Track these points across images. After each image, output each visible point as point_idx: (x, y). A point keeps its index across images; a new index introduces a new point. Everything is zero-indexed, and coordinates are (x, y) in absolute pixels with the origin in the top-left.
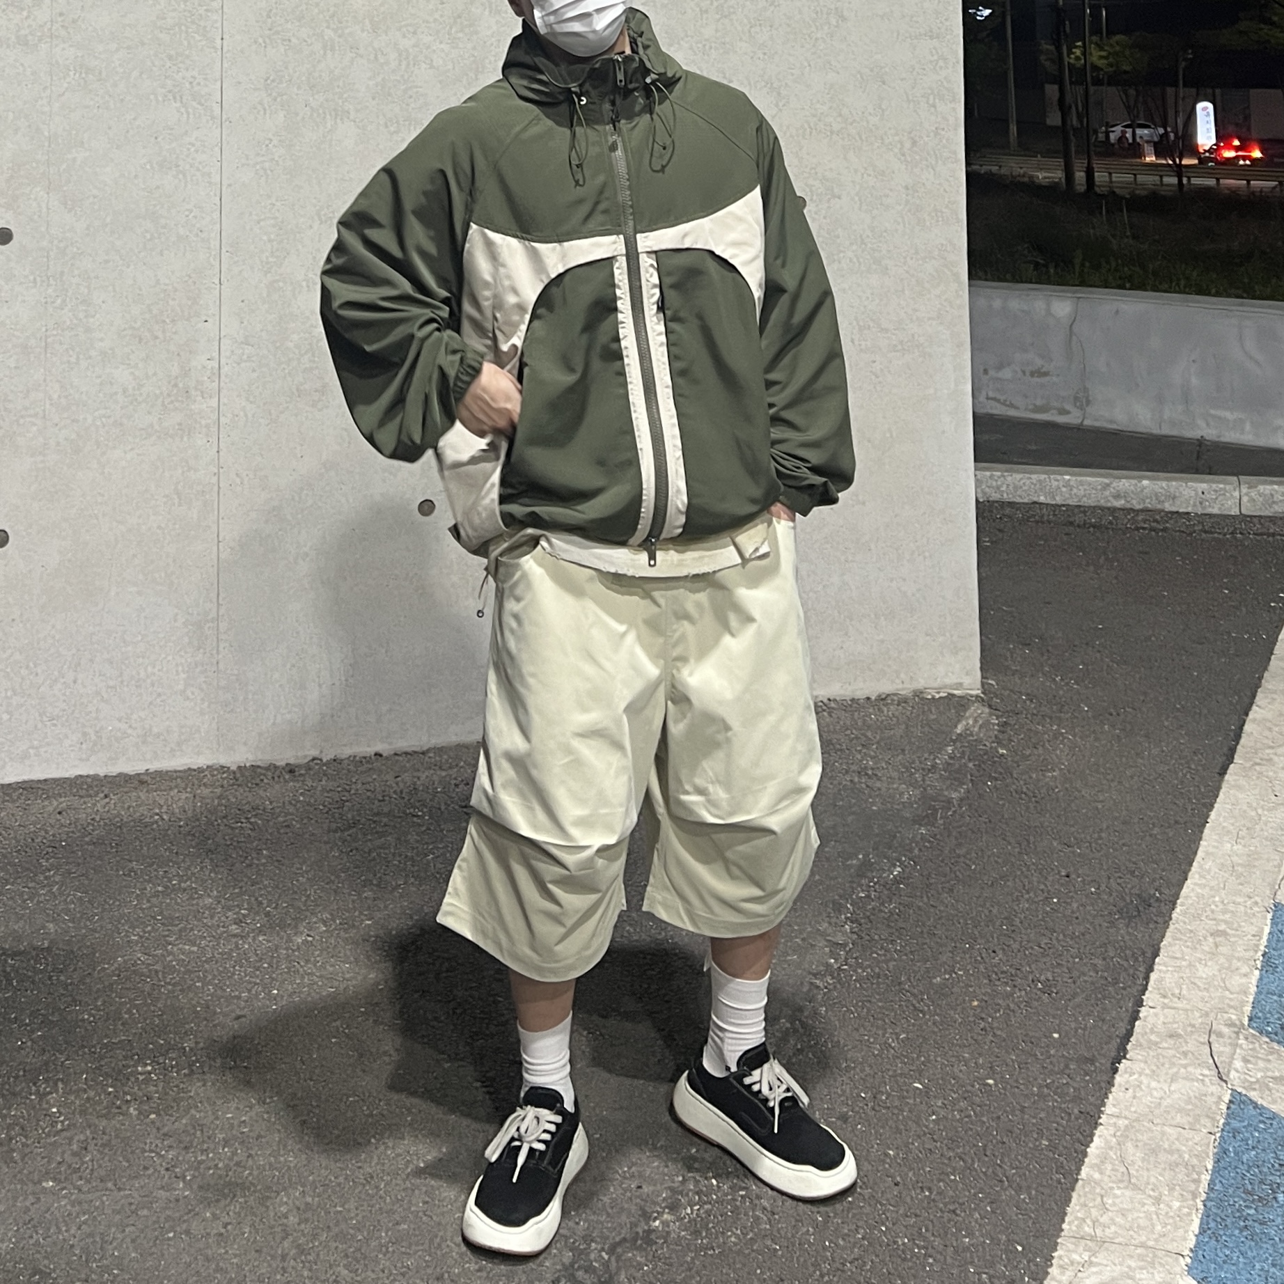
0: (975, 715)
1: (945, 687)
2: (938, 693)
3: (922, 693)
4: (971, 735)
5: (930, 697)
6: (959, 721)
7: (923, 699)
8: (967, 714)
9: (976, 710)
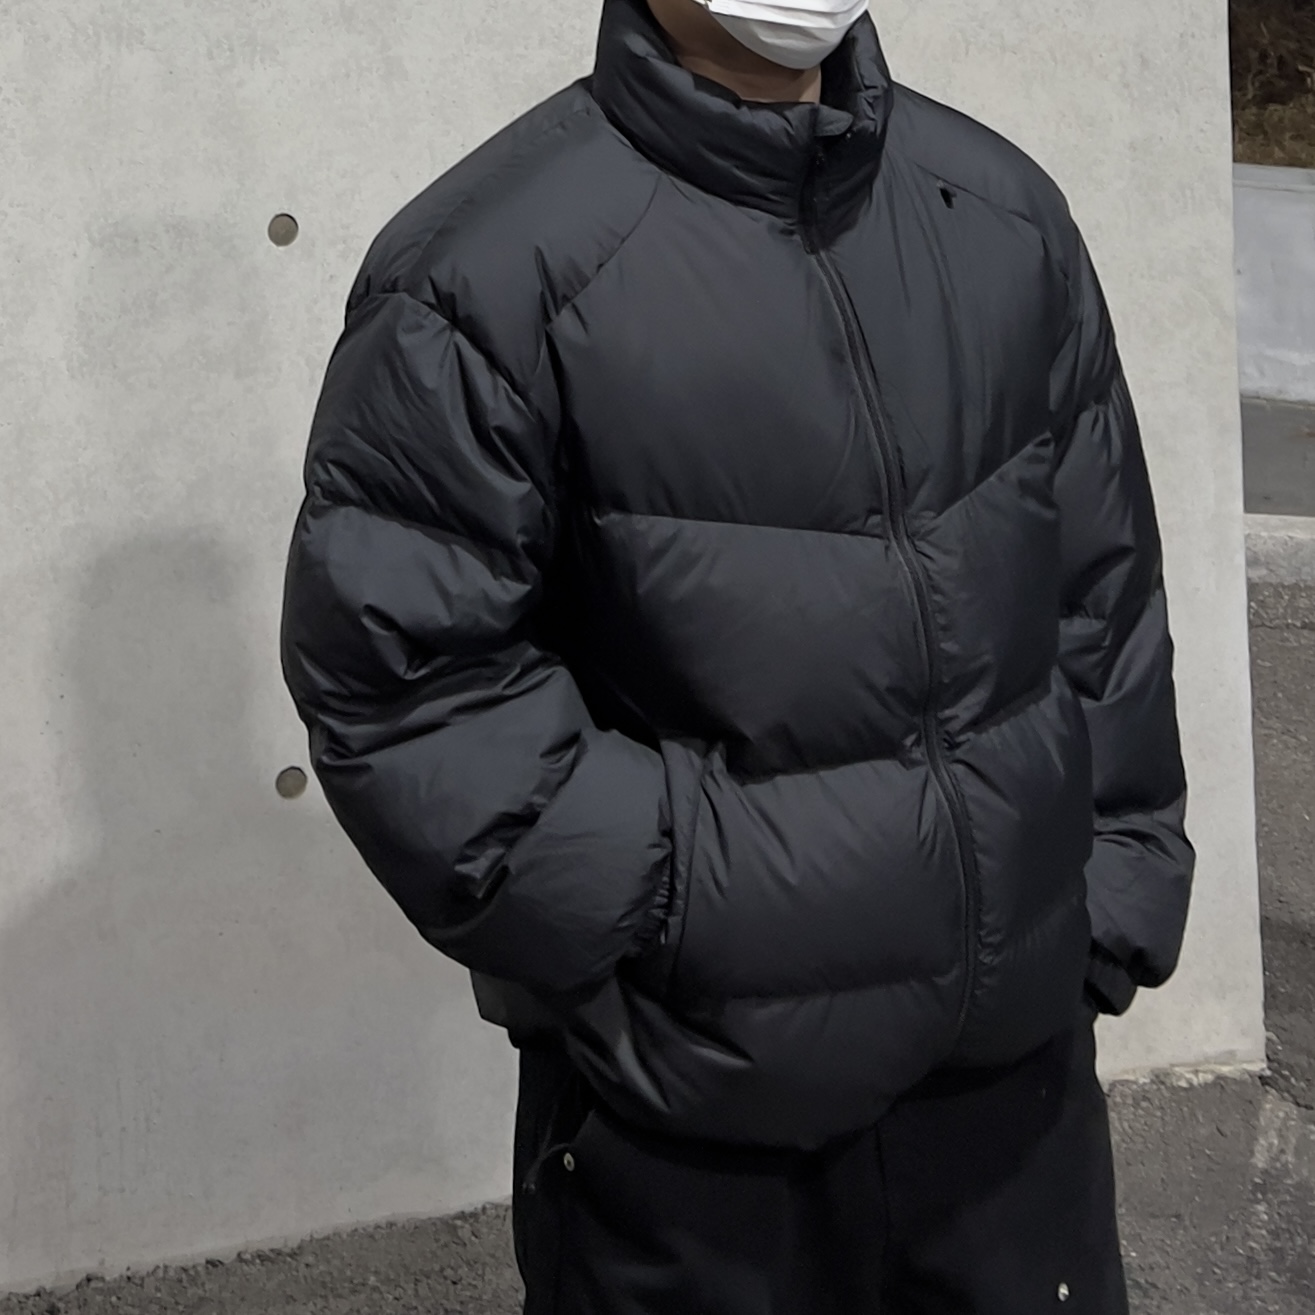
0: (1278, 1123)
1: (1207, 1061)
2: (1196, 1072)
3: (1167, 1075)
4: (1286, 1172)
5: (1184, 1084)
6: (1253, 1140)
7: (1175, 1089)
8: (1263, 1123)
9: (1274, 1109)
